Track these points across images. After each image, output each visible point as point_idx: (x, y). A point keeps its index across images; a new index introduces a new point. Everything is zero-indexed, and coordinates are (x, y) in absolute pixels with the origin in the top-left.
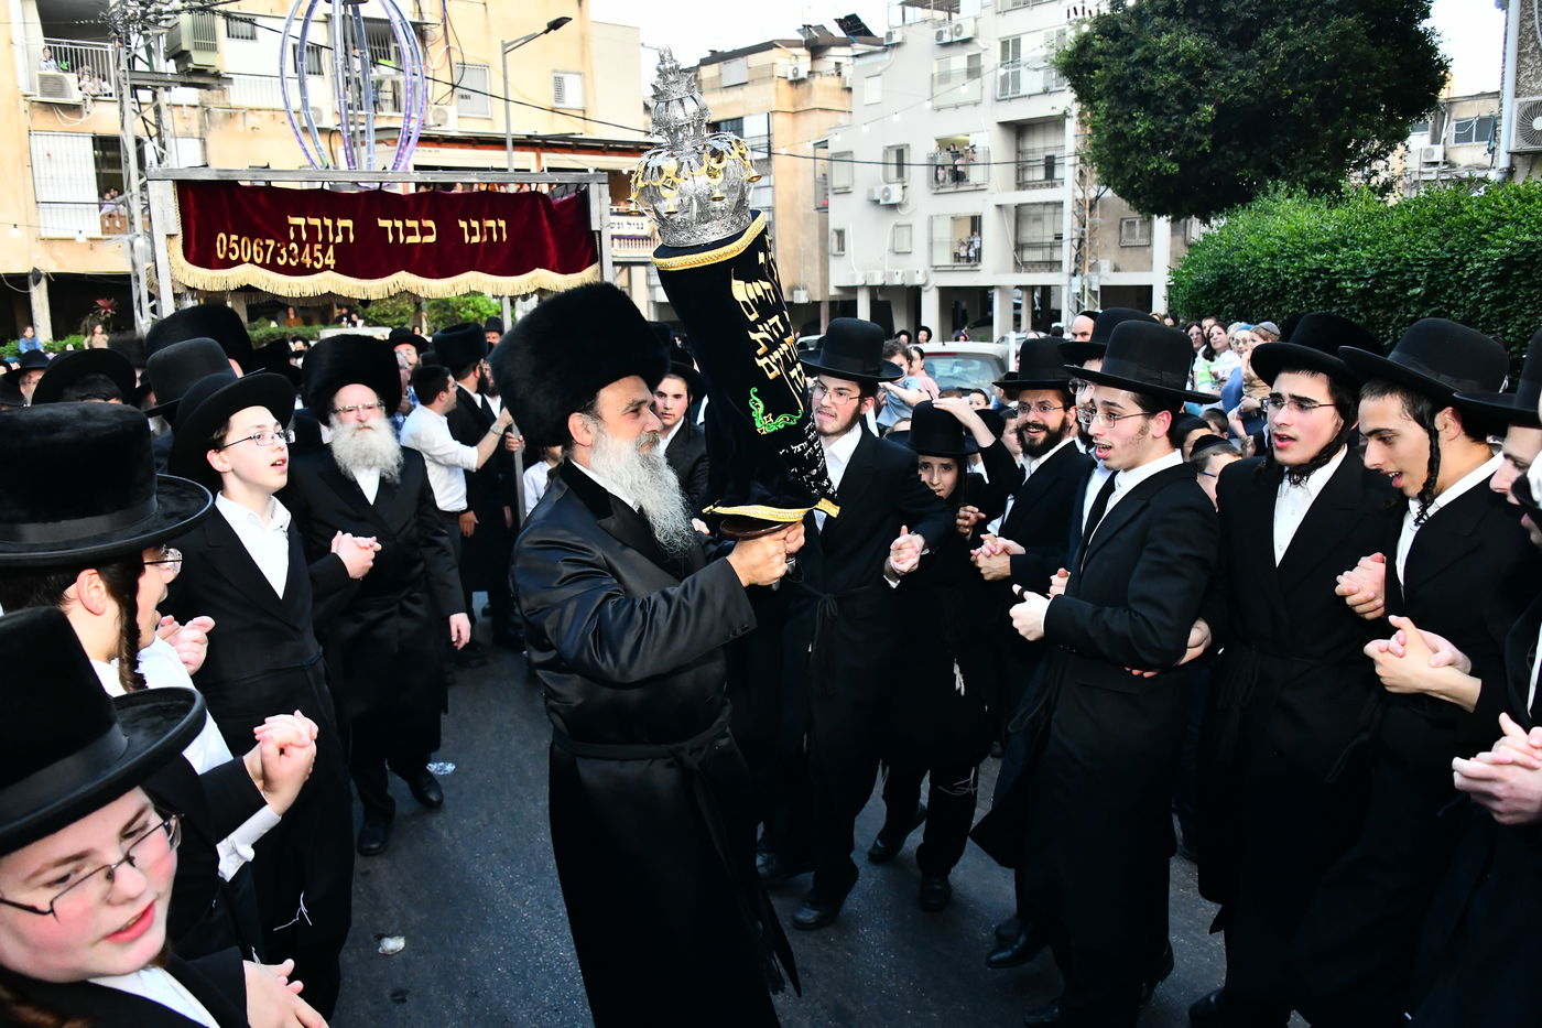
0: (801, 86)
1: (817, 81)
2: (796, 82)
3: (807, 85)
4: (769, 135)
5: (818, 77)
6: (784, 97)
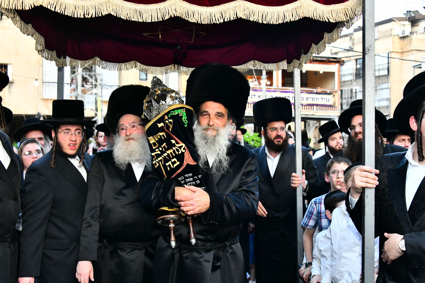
0: (406, 40)
1: (414, 36)
2: (403, 38)
3: (409, 38)
4: (388, 63)
5: (415, 34)
6: (398, 45)
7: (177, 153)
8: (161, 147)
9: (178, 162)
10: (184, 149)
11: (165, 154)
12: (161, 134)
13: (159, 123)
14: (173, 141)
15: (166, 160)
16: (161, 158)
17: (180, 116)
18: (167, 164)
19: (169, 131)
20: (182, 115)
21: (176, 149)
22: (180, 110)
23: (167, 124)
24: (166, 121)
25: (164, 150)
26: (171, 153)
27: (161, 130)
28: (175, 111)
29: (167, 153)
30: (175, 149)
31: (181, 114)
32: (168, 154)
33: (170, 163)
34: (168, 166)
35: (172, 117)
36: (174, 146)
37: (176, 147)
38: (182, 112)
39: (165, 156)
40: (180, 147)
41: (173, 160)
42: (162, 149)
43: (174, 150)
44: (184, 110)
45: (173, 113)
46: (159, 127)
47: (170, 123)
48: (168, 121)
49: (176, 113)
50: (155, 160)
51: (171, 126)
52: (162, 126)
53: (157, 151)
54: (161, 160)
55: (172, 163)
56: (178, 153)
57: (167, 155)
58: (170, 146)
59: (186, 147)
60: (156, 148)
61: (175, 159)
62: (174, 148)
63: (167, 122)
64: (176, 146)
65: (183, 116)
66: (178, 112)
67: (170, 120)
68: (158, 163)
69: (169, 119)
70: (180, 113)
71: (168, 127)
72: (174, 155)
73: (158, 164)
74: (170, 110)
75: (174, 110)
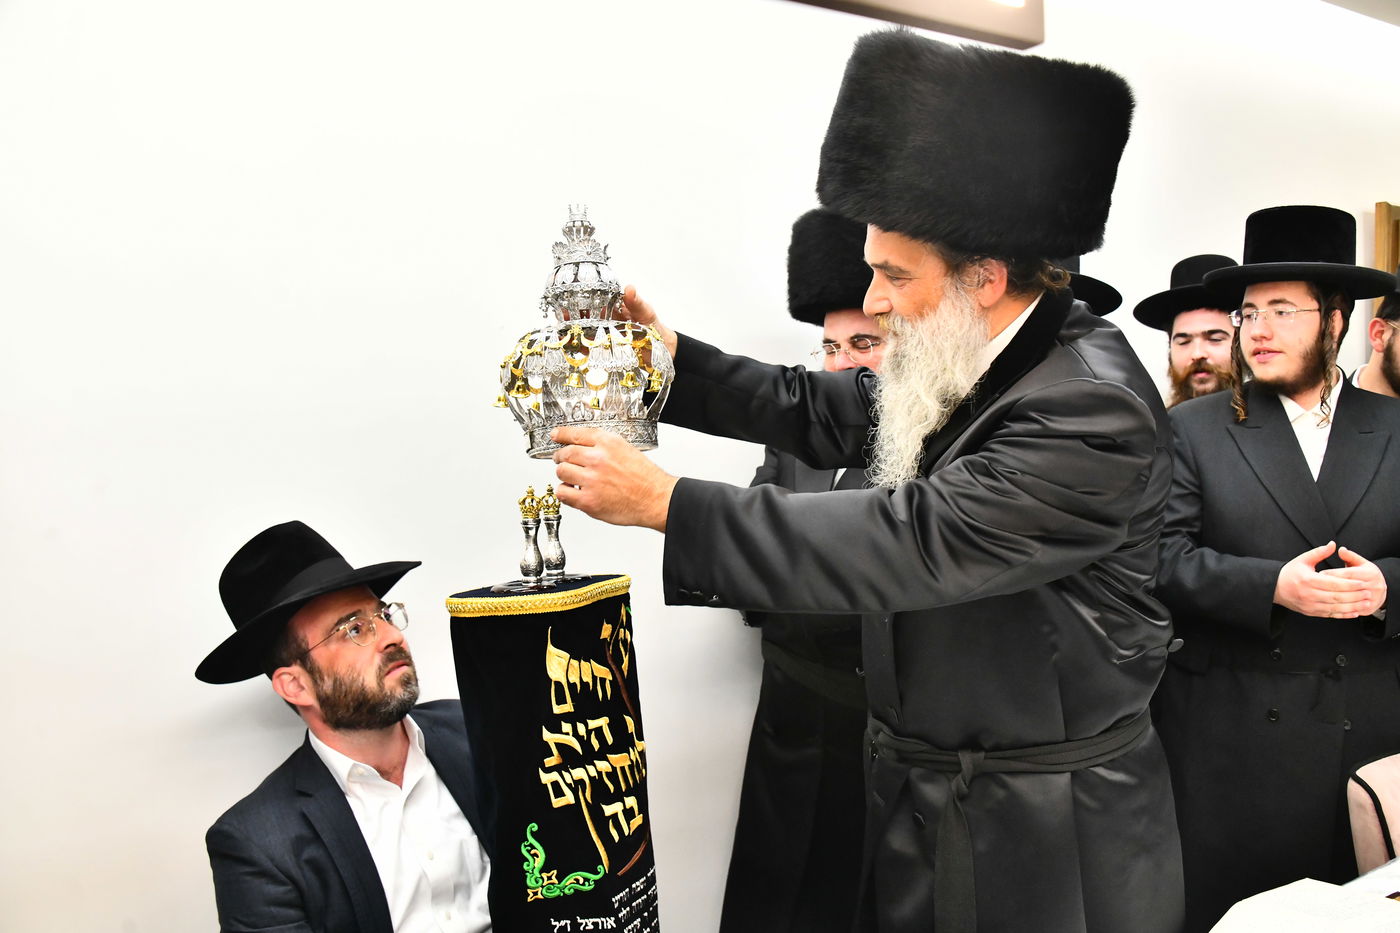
8: (586, 725)
11: (603, 766)
15: (601, 791)
16: (581, 773)
18: (609, 810)
25: (597, 743)
26: (622, 770)
29: (609, 765)
32: (613, 769)
33: (618, 807)
34: (609, 818)
39: (599, 773)
42: (589, 732)
53: (567, 734)
54: (583, 784)
57: (610, 770)
68: (574, 791)
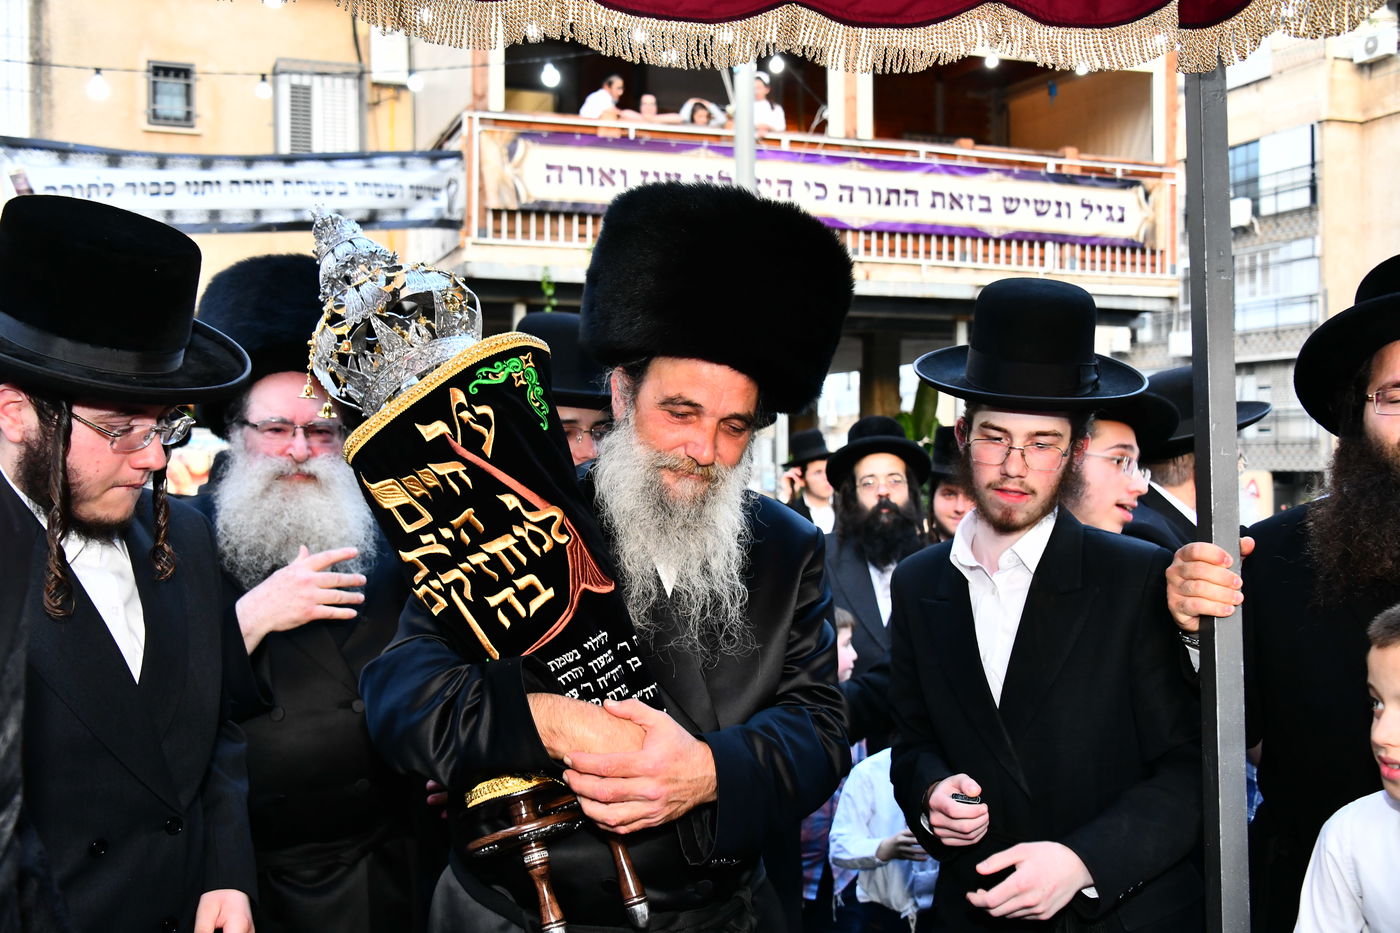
2: (1370, 66)
7: (536, 550)
8: (451, 527)
9: (546, 588)
10: (562, 530)
11: (478, 559)
12: (445, 469)
13: (427, 422)
14: (511, 502)
15: (483, 584)
16: (455, 574)
17: (517, 385)
18: (493, 601)
19: (483, 455)
20: (522, 382)
21: (531, 534)
22: (514, 361)
23: (465, 426)
24: (458, 411)
25: (466, 538)
26: (507, 552)
27: (440, 450)
28: (496, 365)
29: (488, 554)
30: (525, 535)
31: (519, 378)
32: (494, 557)
33: (508, 593)
34: (496, 608)
35: (487, 395)
36: (517, 518)
37: (529, 527)
38: (524, 370)
39: (477, 567)
40: (546, 524)
41: (522, 583)
42: (456, 532)
43: (521, 539)
44: (527, 361)
45: (487, 378)
46: (428, 439)
47: (483, 420)
48: (472, 411)
49: (502, 378)
50: (425, 581)
51: (490, 436)
52: (442, 437)
53: (430, 544)
54: (458, 585)
55: (519, 594)
56: (542, 551)
57: (487, 558)
58: (501, 521)
59: (568, 523)
60: (425, 531)
61: (530, 579)
62: (518, 531)
63: (466, 415)
64: (528, 521)
65: (527, 385)
66: (508, 370)
67: (480, 410)
68: (446, 595)
69: (477, 405)
70: (515, 375)
71: (474, 441)
72: (524, 559)
73: (442, 603)
74: (469, 363)
75: (489, 362)
